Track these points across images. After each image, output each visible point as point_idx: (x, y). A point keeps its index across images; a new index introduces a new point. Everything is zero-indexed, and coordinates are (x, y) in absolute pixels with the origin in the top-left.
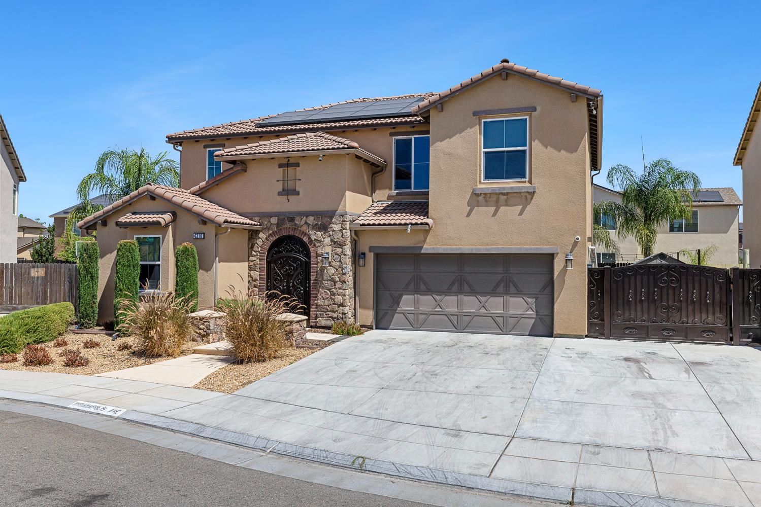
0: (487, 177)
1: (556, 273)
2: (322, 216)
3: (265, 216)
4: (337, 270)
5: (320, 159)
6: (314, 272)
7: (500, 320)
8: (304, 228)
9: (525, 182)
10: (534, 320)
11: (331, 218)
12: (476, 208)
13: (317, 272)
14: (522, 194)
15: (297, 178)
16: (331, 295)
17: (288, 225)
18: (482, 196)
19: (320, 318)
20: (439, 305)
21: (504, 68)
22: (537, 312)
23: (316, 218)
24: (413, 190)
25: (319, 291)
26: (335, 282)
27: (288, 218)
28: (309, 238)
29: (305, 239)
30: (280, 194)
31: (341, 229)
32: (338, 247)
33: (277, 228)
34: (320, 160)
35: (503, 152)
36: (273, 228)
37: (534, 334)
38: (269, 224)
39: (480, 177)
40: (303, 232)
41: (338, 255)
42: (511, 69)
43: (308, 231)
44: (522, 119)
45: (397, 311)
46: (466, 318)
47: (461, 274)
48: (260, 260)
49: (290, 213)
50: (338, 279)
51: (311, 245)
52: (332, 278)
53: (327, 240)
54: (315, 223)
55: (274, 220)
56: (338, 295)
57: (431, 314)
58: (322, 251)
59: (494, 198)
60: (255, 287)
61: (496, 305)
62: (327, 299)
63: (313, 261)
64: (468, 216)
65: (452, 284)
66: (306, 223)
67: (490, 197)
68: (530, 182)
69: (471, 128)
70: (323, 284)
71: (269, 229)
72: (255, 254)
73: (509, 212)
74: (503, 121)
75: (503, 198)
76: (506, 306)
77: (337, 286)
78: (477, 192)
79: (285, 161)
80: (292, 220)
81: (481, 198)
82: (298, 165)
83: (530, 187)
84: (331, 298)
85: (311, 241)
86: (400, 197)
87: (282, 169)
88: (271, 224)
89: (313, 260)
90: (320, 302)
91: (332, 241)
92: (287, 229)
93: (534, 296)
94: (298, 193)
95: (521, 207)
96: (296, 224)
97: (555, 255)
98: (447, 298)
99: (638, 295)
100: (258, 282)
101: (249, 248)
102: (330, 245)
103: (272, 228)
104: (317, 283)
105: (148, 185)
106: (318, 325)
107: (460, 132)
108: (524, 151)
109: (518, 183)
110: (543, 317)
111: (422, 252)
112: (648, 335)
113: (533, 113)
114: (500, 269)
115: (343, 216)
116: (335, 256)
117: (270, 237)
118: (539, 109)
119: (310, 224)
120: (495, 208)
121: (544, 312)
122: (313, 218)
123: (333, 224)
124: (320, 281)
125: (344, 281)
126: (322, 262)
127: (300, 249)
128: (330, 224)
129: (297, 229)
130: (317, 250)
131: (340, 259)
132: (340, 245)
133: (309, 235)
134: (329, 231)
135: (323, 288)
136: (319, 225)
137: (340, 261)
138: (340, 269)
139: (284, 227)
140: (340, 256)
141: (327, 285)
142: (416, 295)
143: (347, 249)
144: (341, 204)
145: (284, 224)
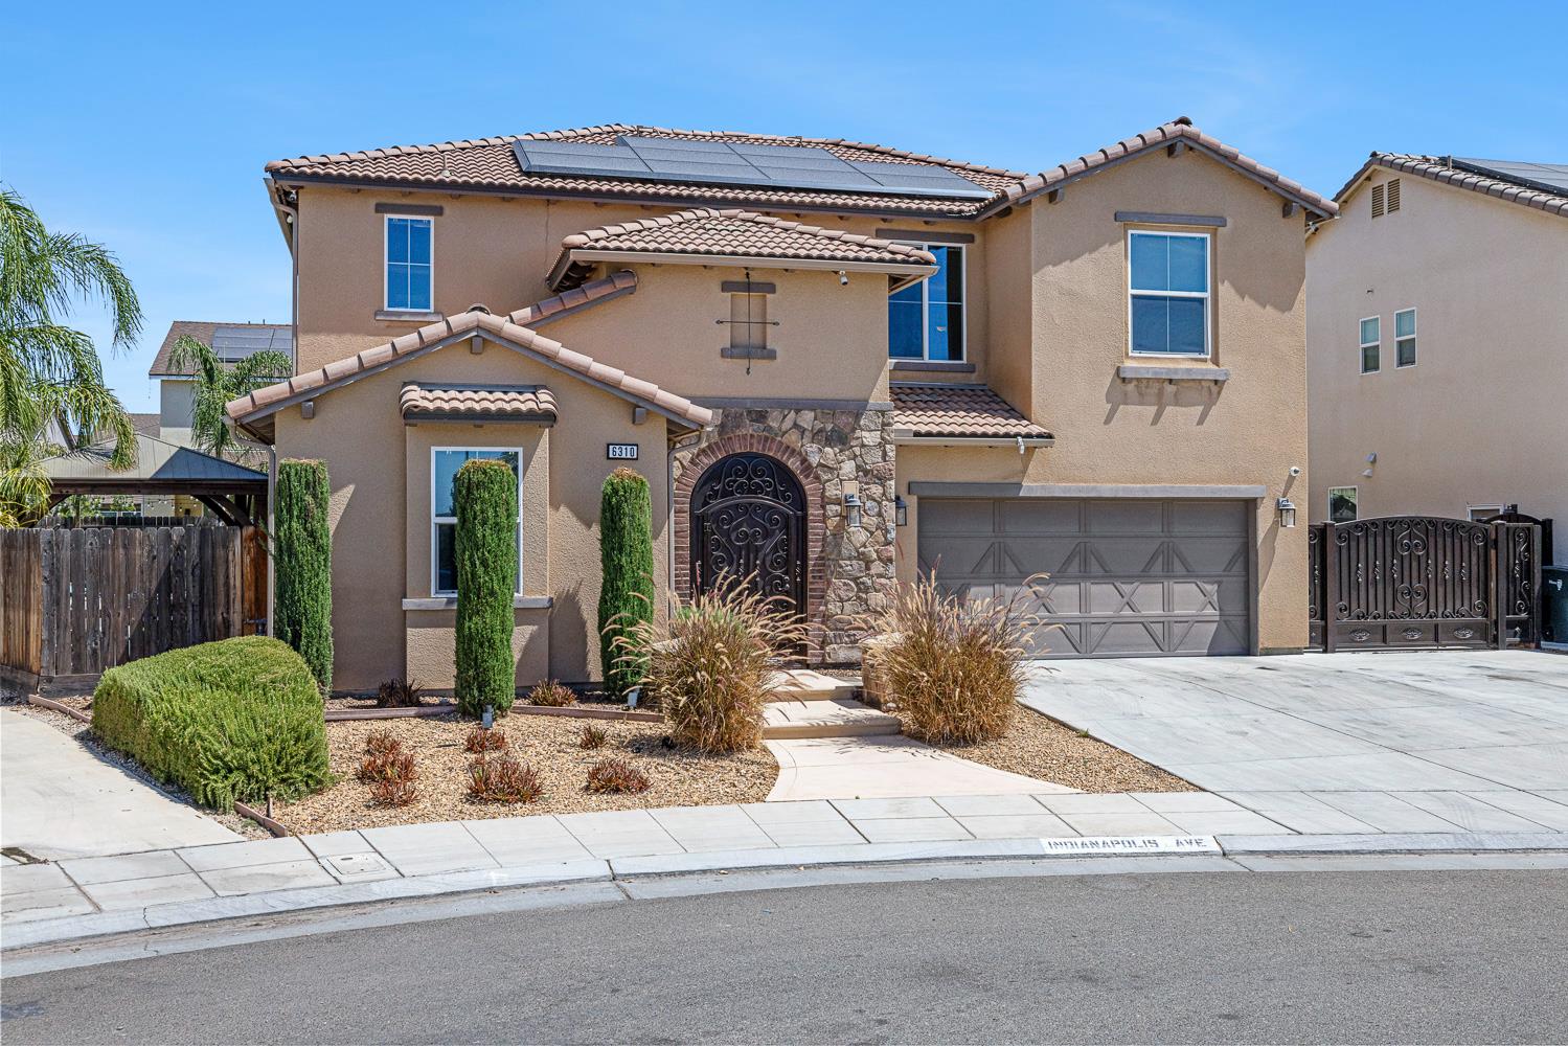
0: (1137, 346)
1: (1261, 535)
2: (834, 411)
4: (872, 533)
5: (844, 280)
6: (817, 541)
7: (1157, 629)
8: (793, 438)
9: (1205, 361)
10: (1215, 625)
11: (858, 416)
12: (1121, 407)
13: (824, 539)
14: (1203, 383)
15: (769, 318)
16: (859, 590)
17: (749, 428)
18: (1135, 383)
19: (835, 646)
20: (1044, 605)
21: (1183, 135)
22: (1220, 609)
23: (819, 415)
24: (926, 359)
25: (829, 583)
26: (868, 564)
27: (749, 412)
28: (804, 461)
29: (793, 464)
30: (724, 353)
31: (880, 443)
32: (875, 483)
33: (720, 435)
34: (845, 283)
35: (1164, 298)
36: (712, 435)
37: (1216, 652)
39: (1127, 344)
40: (788, 447)
41: (874, 500)
42: (1195, 139)
43: (802, 446)
44: (1194, 238)
46: (1095, 629)
47: (1086, 540)
49: (756, 400)
50: (875, 556)
51: (807, 477)
52: (863, 554)
53: (848, 467)
54: (817, 428)
56: (876, 591)
58: (838, 492)
59: (1154, 389)
61: (1149, 598)
62: (849, 600)
63: (812, 515)
64: (1108, 421)
65: (1068, 561)
66: (796, 425)
67: (1147, 387)
68: (1215, 360)
69: (1111, 244)
70: (841, 567)
73: (1180, 416)
74: (1166, 237)
75: (1170, 389)
76: (1167, 601)
77: (873, 572)
78: (1128, 375)
79: (740, 278)
80: (761, 417)
81: (1131, 387)
82: (771, 288)
83: (1216, 371)
84: (859, 598)
85: (807, 468)
86: (900, 374)
87: (730, 294)
89: (813, 512)
90: (833, 608)
91: (858, 468)
92: (746, 439)
93: (1216, 579)
94: (772, 355)
95: (1201, 408)
96: (769, 429)
97: (1259, 501)
98: (1059, 589)
99: (1370, 571)
102: (856, 479)
103: (709, 436)
104: (824, 565)
105: (479, 313)
106: (829, 661)
107: (1090, 252)
108: (1201, 301)
109: (1194, 363)
110: (1231, 618)
111: (1019, 494)
112: (1384, 641)
113: (1220, 229)
114: (1156, 529)
115: (883, 413)
116: (869, 504)
117: (702, 457)
118: (1230, 221)
119: (805, 430)
120: (1156, 408)
121: (1236, 608)
122: (811, 415)
123: (862, 430)
124: (833, 560)
125: (890, 560)
126: (840, 515)
127: (778, 486)
128: (853, 430)
129: (773, 440)
130: (824, 489)
131: (880, 511)
132: (880, 480)
133: (804, 454)
134: (852, 447)
135: (840, 576)
136: (827, 432)
137: (880, 514)
138: (879, 531)
139: (738, 432)
140: (879, 503)
141: (850, 568)
142: (996, 586)
143: (893, 487)
144: (878, 386)
145: (738, 427)
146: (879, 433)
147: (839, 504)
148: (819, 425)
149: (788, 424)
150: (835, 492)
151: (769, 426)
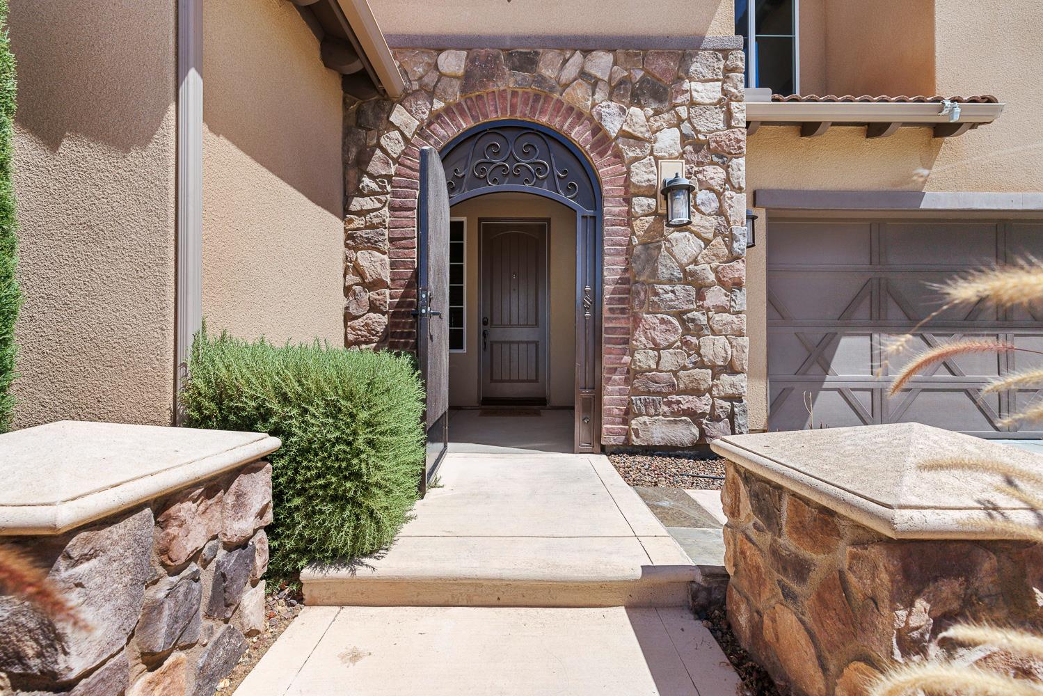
2: (646, 50)
3: (414, 49)
4: (707, 242)
6: (617, 253)
8: (579, 95)
11: (685, 59)
13: (628, 251)
16: (687, 331)
17: (509, 81)
19: (646, 419)
20: (946, 363)
23: (622, 58)
25: (637, 320)
26: (701, 290)
27: (509, 57)
28: (597, 129)
29: (580, 135)
31: (720, 100)
32: (712, 163)
33: (464, 90)
36: (450, 91)
38: (435, 75)
40: (571, 109)
43: (593, 106)
45: (825, 385)
46: (1021, 398)
48: (393, 208)
50: (712, 277)
51: (601, 154)
52: (693, 274)
53: (668, 139)
54: (618, 77)
55: (453, 63)
56: (714, 333)
57: (924, 390)
58: (652, 177)
60: (374, 307)
62: (669, 347)
63: (610, 213)
66: (583, 74)
70: (657, 294)
71: (431, 95)
72: (374, 186)
77: (709, 302)
80: (528, 62)
84: (686, 343)
85: (602, 140)
88: (441, 75)
89: (612, 208)
90: (645, 359)
91: (684, 138)
92: (505, 98)
96: (542, 80)
98: (968, 342)
100: (387, 292)
101: (345, 164)
102: (681, 156)
103: (444, 91)
104: (630, 292)
106: (636, 442)
111: (922, 206)
115: (726, 53)
116: (702, 195)
117: (436, 126)
119: (598, 80)
122: (609, 58)
123: (691, 79)
124: (643, 284)
125: (738, 285)
126: (655, 213)
127: (557, 172)
128: (680, 79)
129: (548, 98)
130: (629, 172)
131: (721, 206)
132: (721, 157)
133: (596, 118)
134: (675, 106)
135: (654, 309)
136: (634, 85)
137: (721, 212)
138: (719, 239)
139: (492, 88)
140: (719, 195)
141: (670, 295)
142: (876, 336)
143: (743, 169)
144: (717, 16)
145: (490, 77)
146: (720, 83)
147: (654, 196)
148: (620, 73)
149: (571, 71)
150: (646, 177)
151: (540, 75)
